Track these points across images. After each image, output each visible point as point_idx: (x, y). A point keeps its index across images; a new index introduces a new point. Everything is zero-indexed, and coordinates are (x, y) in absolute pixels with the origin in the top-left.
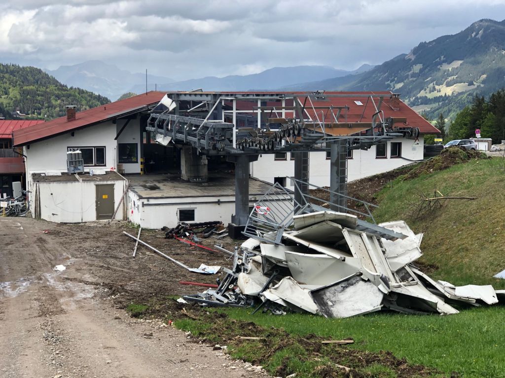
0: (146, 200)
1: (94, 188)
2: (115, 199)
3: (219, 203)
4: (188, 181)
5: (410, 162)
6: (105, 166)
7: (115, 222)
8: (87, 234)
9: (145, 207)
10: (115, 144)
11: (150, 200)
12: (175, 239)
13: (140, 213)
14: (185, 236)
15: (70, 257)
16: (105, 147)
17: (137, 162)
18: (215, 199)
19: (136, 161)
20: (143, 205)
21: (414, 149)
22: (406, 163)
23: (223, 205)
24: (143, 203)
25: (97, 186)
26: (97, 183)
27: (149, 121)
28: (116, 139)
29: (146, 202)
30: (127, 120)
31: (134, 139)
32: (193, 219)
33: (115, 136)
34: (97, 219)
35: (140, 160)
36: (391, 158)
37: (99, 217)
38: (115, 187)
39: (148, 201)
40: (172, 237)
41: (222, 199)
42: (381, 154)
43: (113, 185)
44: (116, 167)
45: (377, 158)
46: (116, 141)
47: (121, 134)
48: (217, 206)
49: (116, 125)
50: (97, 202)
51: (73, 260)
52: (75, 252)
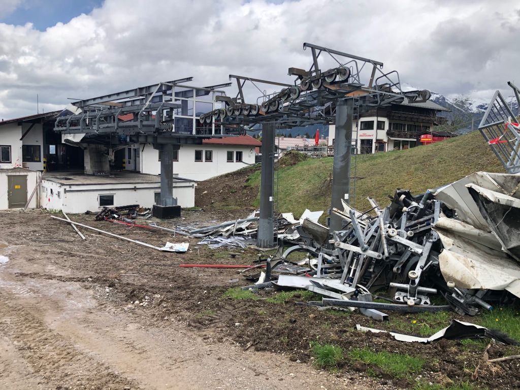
0: (68, 186)
1: (6, 178)
2: (28, 189)
3: (135, 189)
4: (93, 175)
5: (247, 165)
6: (11, 163)
7: (29, 210)
8: (11, 219)
9: (67, 193)
10: (21, 144)
11: (72, 187)
12: (106, 220)
13: (61, 200)
14: (114, 218)
15: (6, 243)
16: (10, 146)
17: (40, 161)
18: (132, 186)
19: (38, 160)
20: (66, 191)
21: (250, 156)
22: (245, 166)
23: (139, 192)
24: (65, 189)
25: (9, 177)
26: (9, 174)
27: (56, 123)
28: (21, 140)
29: (68, 188)
30: (31, 124)
31: (37, 141)
32: (112, 203)
33: (21, 137)
34: (9, 208)
35: (42, 159)
36: (236, 162)
37: (11, 206)
38: (28, 178)
39: (70, 187)
40: (103, 219)
41: (138, 186)
42: (230, 159)
43: (26, 176)
44: (22, 164)
45: (227, 162)
46: (22, 141)
47: (26, 136)
48: (133, 192)
49: (21, 126)
50: (8, 192)
51: (12, 247)
52: (10, 238)
